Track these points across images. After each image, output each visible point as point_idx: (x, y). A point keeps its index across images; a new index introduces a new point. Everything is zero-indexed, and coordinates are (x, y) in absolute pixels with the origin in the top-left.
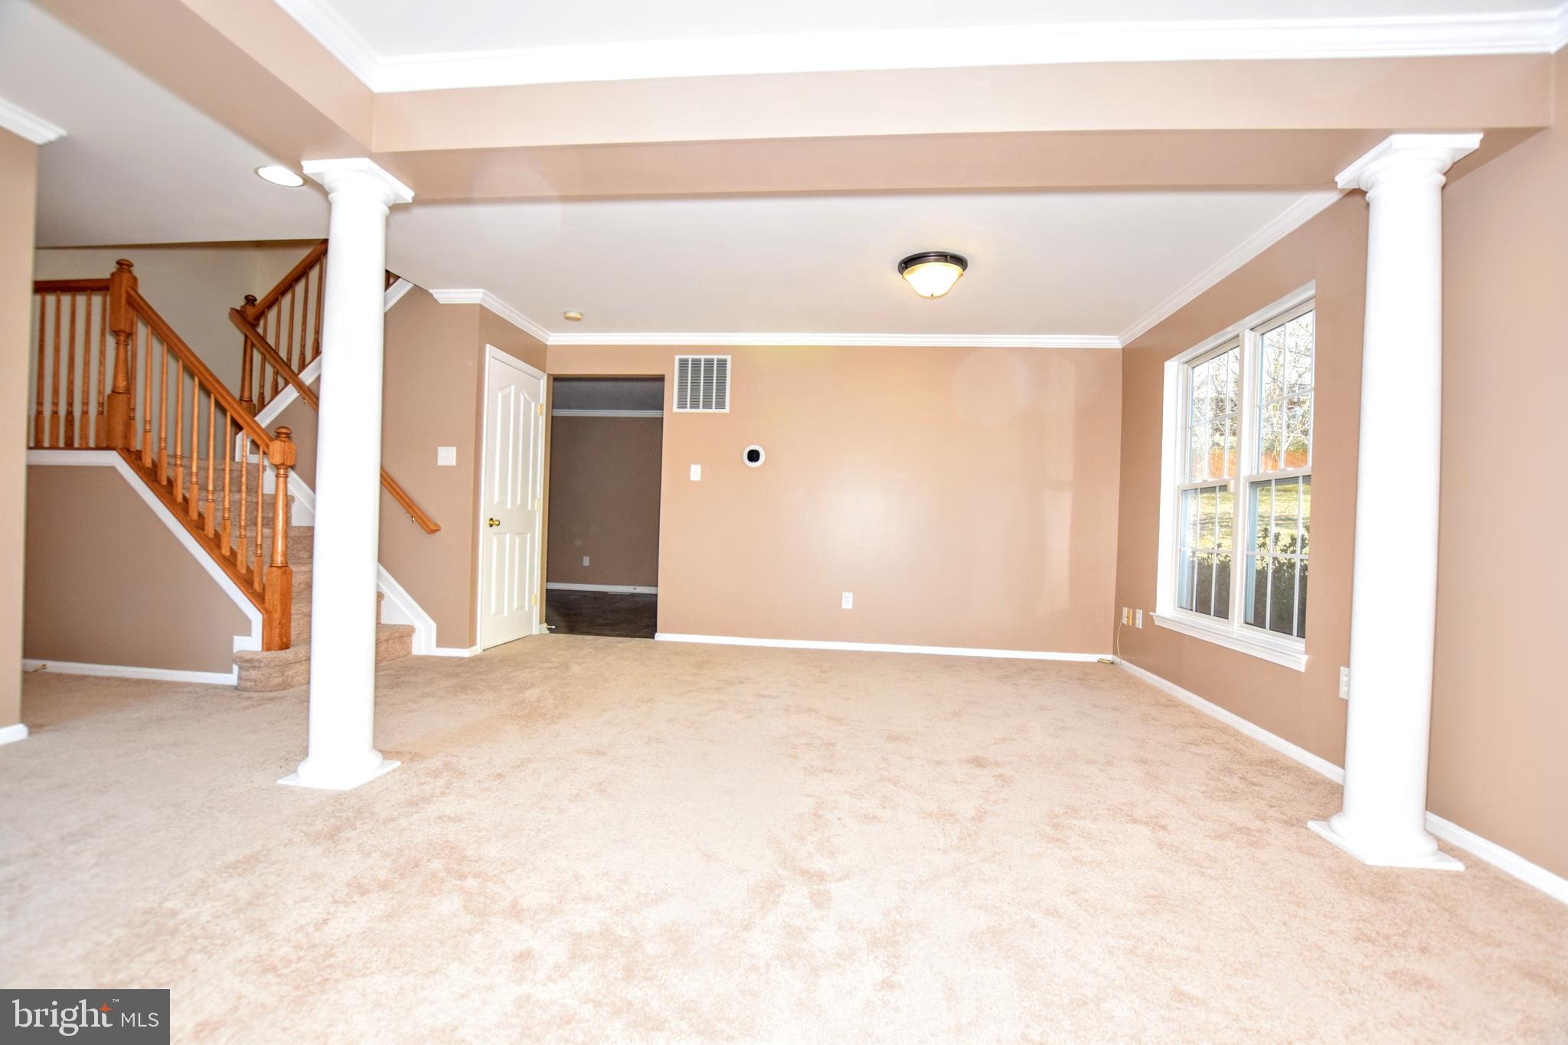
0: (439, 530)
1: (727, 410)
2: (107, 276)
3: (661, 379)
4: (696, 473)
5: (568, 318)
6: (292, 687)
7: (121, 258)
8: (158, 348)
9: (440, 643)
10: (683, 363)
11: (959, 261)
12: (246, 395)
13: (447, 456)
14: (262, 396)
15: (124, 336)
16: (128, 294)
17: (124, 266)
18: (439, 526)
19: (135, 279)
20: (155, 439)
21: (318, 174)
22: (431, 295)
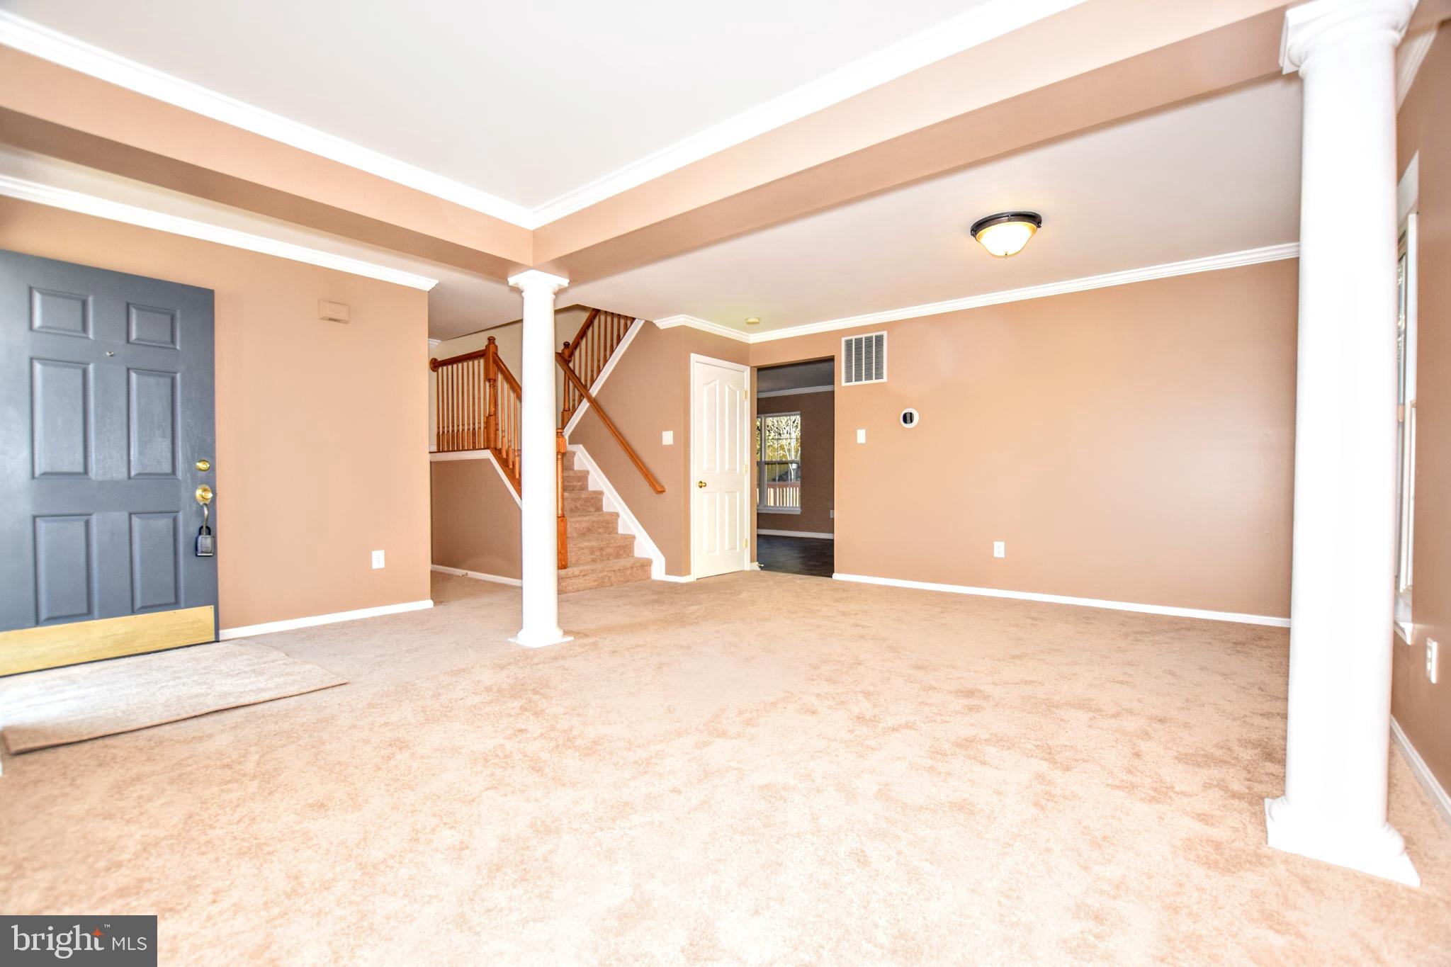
0: (664, 491)
1: (885, 379)
2: (484, 348)
3: (831, 359)
4: (861, 436)
5: (748, 323)
6: (566, 593)
7: (489, 336)
8: (506, 386)
9: (668, 572)
10: (849, 343)
11: (1034, 219)
12: (567, 406)
13: (668, 438)
14: (574, 405)
15: (492, 381)
16: (493, 356)
17: (491, 340)
18: (664, 488)
19: (497, 347)
20: (507, 441)
21: (517, 284)
22: (654, 324)
